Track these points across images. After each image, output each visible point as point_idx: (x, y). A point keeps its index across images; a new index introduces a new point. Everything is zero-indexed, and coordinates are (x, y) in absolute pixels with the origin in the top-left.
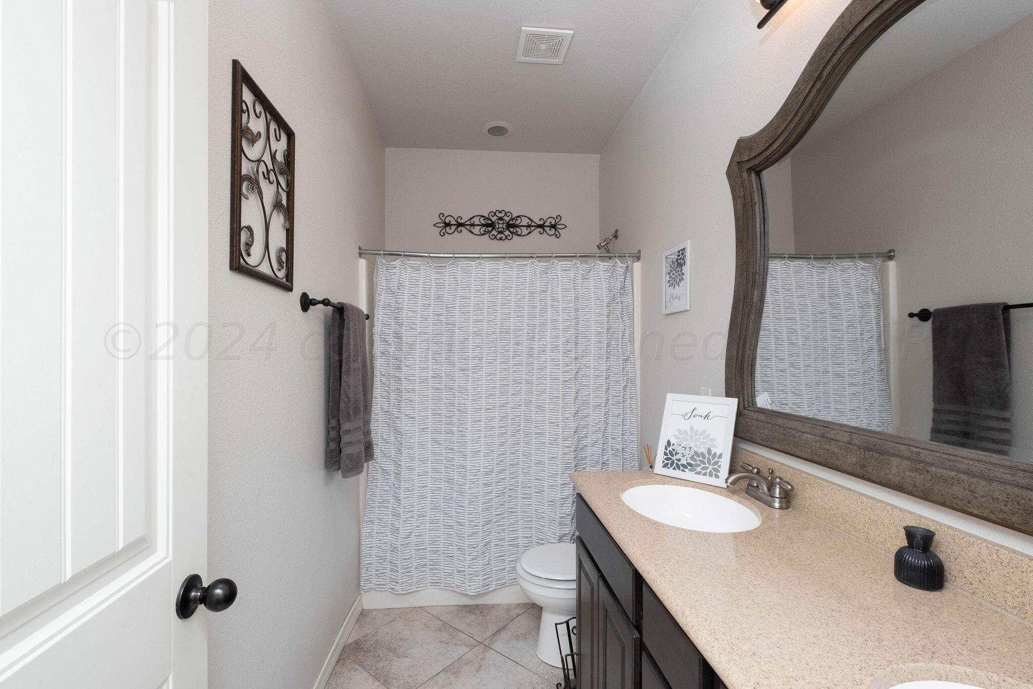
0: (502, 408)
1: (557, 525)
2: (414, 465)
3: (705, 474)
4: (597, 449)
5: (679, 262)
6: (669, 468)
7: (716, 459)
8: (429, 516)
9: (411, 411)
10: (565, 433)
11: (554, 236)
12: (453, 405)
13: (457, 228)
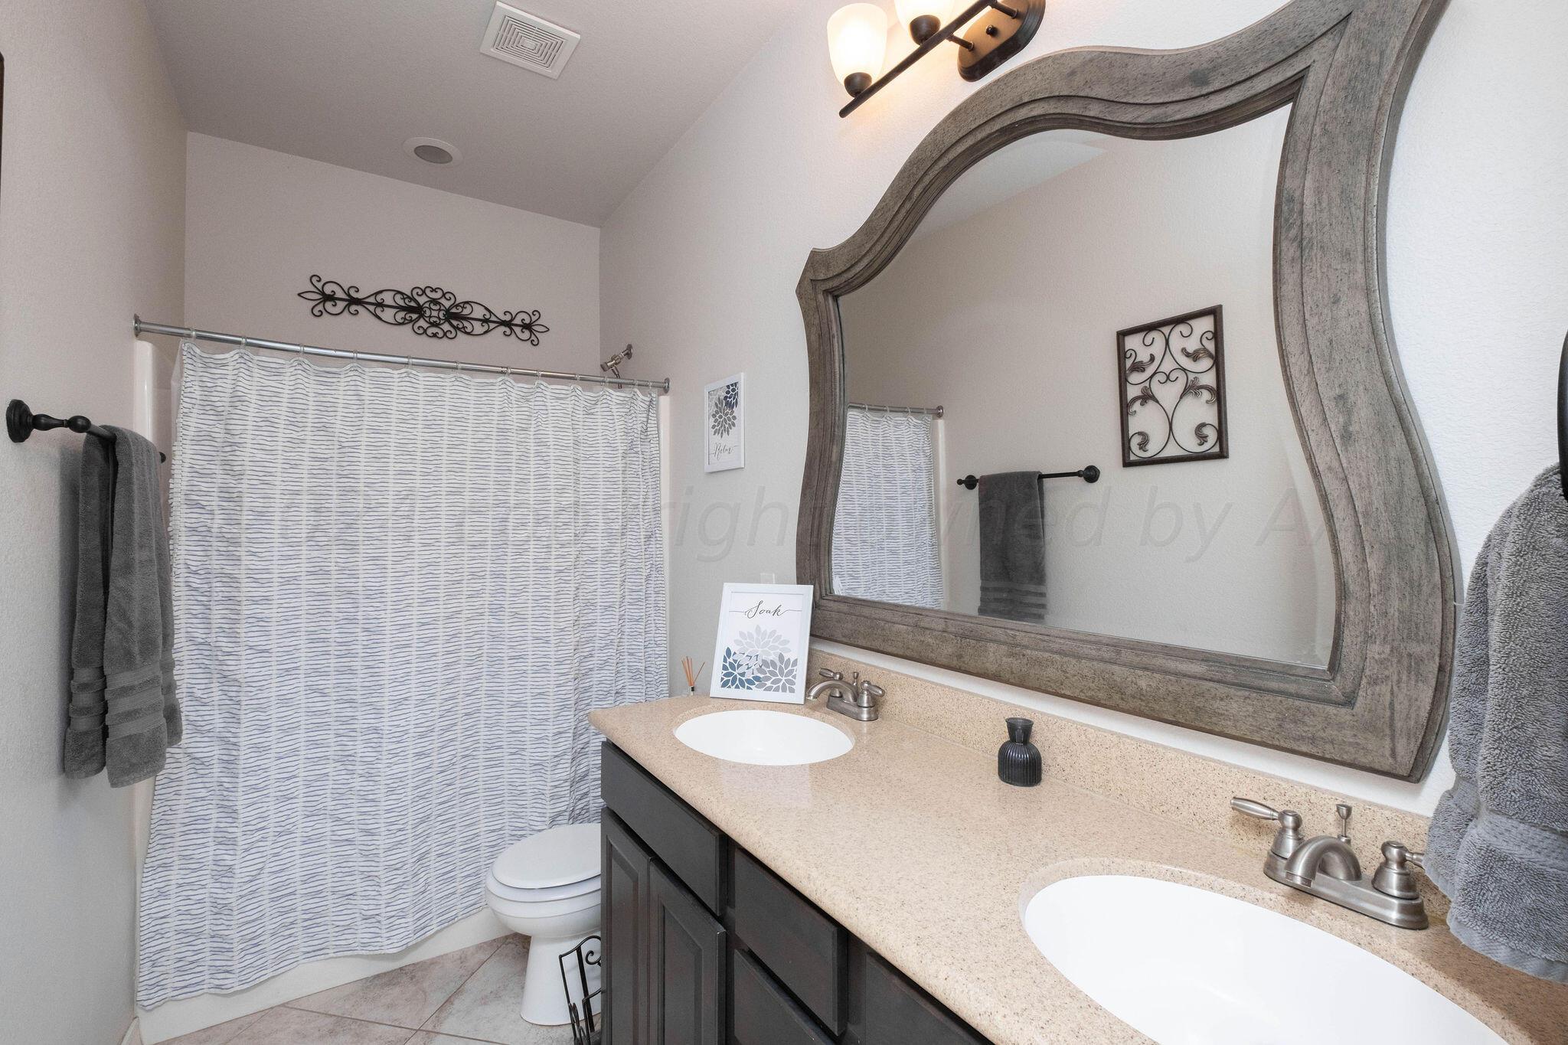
0: (451, 620)
1: (548, 799)
2: (268, 739)
3: (777, 690)
4: (608, 674)
5: (729, 400)
6: (729, 687)
7: (790, 668)
8: (302, 830)
9: (262, 639)
10: (560, 653)
11: (529, 342)
12: (353, 620)
13: (348, 306)
